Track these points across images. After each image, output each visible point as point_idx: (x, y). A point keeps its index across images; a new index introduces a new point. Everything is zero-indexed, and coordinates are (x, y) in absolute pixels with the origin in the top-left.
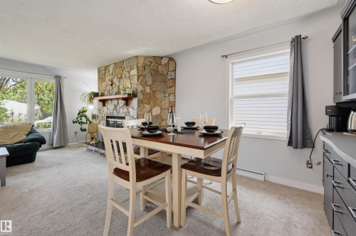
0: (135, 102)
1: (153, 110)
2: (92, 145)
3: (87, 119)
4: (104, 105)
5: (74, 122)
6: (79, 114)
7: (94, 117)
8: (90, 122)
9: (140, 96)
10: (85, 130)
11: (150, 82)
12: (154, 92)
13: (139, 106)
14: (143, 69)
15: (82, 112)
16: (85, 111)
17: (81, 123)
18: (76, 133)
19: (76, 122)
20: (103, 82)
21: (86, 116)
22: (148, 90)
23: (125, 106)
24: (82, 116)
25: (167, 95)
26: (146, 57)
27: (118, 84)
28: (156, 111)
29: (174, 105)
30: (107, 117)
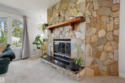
0: (82, 26)
1: (99, 32)
2: (45, 59)
3: (41, 42)
4: (52, 32)
5: (33, 43)
6: (36, 39)
7: (44, 40)
8: (42, 44)
9: (88, 20)
10: (40, 48)
11: (96, 8)
12: (100, 16)
13: (87, 29)
15: (38, 38)
16: (39, 37)
17: (37, 44)
18: (34, 50)
19: (35, 43)
20: (51, 17)
21: (40, 40)
22: (95, 15)
23: (71, 31)
24: (38, 40)
25: (112, 19)
27: (63, 16)
28: (102, 33)
29: (118, 28)
30: (54, 40)
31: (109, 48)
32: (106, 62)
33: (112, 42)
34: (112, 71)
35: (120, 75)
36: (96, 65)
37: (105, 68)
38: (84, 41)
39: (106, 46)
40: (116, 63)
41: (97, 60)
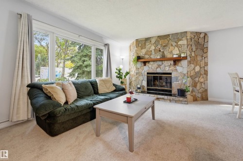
0: (184, 63)
4: (145, 65)
9: (189, 59)
11: (194, 50)
12: (196, 56)
13: (188, 66)
14: (190, 40)
20: (142, 49)
22: (193, 55)
23: (172, 66)
25: (203, 58)
26: (192, 33)
28: (197, 69)
29: (207, 65)
30: (148, 73)
31: (202, 80)
32: (200, 91)
33: (204, 75)
34: (204, 97)
35: (209, 99)
36: (194, 93)
37: (199, 95)
38: (186, 75)
39: (200, 78)
40: (206, 91)
41: (195, 89)
